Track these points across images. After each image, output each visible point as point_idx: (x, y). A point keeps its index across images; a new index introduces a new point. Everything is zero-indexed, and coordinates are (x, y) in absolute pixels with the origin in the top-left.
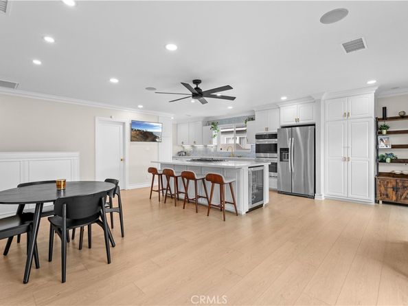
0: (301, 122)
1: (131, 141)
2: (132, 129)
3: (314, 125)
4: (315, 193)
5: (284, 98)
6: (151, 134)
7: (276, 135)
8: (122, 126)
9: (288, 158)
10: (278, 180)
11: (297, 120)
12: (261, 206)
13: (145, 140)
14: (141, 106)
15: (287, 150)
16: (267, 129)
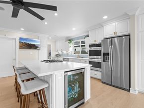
0: (118, 35)
1: (20, 49)
2: (20, 42)
3: (130, 35)
4: (130, 87)
5: (105, 17)
6: (34, 45)
7: (101, 44)
8: (14, 41)
9: (109, 60)
10: (102, 73)
11: (115, 33)
12: (83, 103)
13: (30, 49)
14: (22, 29)
15: (108, 54)
16: (95, 41)
